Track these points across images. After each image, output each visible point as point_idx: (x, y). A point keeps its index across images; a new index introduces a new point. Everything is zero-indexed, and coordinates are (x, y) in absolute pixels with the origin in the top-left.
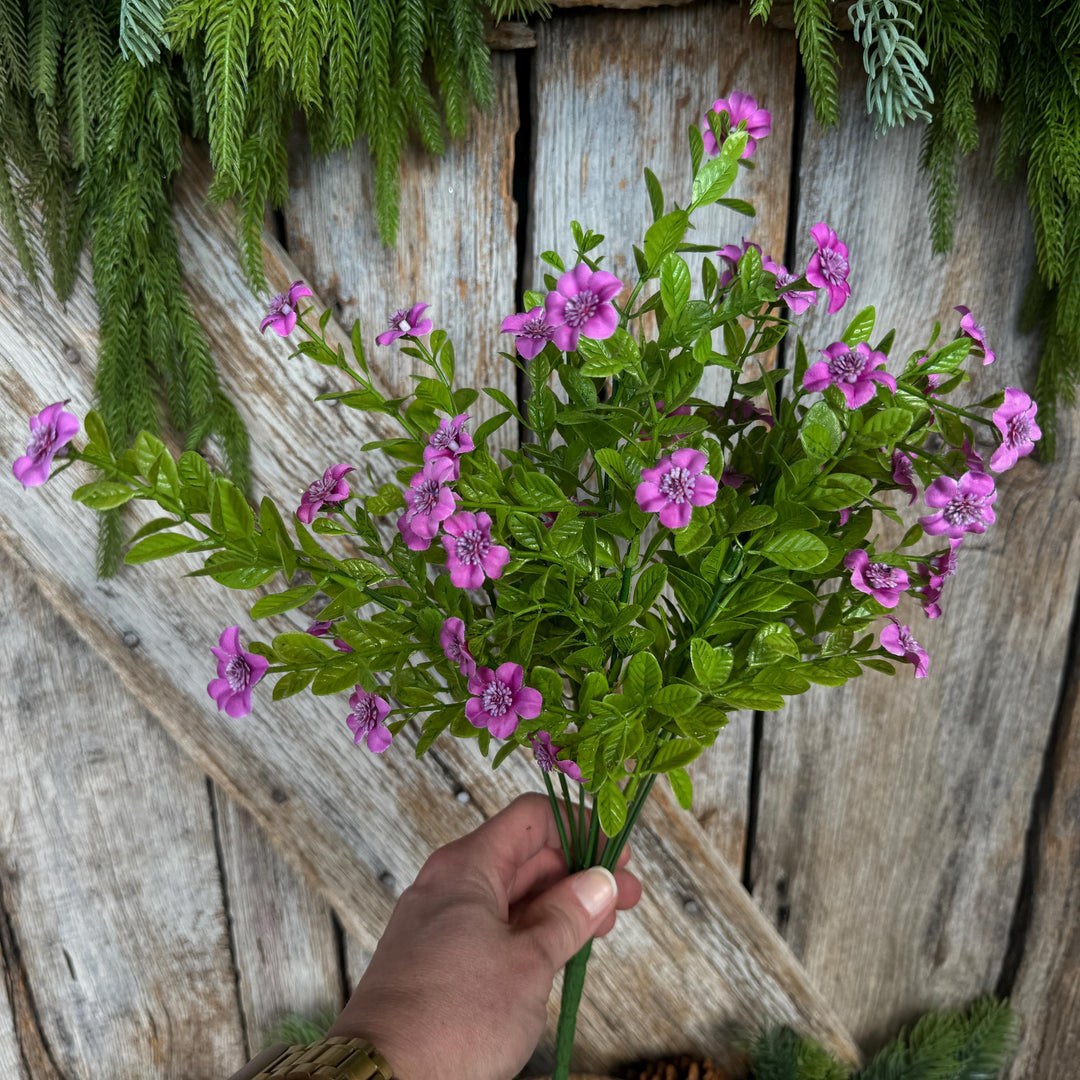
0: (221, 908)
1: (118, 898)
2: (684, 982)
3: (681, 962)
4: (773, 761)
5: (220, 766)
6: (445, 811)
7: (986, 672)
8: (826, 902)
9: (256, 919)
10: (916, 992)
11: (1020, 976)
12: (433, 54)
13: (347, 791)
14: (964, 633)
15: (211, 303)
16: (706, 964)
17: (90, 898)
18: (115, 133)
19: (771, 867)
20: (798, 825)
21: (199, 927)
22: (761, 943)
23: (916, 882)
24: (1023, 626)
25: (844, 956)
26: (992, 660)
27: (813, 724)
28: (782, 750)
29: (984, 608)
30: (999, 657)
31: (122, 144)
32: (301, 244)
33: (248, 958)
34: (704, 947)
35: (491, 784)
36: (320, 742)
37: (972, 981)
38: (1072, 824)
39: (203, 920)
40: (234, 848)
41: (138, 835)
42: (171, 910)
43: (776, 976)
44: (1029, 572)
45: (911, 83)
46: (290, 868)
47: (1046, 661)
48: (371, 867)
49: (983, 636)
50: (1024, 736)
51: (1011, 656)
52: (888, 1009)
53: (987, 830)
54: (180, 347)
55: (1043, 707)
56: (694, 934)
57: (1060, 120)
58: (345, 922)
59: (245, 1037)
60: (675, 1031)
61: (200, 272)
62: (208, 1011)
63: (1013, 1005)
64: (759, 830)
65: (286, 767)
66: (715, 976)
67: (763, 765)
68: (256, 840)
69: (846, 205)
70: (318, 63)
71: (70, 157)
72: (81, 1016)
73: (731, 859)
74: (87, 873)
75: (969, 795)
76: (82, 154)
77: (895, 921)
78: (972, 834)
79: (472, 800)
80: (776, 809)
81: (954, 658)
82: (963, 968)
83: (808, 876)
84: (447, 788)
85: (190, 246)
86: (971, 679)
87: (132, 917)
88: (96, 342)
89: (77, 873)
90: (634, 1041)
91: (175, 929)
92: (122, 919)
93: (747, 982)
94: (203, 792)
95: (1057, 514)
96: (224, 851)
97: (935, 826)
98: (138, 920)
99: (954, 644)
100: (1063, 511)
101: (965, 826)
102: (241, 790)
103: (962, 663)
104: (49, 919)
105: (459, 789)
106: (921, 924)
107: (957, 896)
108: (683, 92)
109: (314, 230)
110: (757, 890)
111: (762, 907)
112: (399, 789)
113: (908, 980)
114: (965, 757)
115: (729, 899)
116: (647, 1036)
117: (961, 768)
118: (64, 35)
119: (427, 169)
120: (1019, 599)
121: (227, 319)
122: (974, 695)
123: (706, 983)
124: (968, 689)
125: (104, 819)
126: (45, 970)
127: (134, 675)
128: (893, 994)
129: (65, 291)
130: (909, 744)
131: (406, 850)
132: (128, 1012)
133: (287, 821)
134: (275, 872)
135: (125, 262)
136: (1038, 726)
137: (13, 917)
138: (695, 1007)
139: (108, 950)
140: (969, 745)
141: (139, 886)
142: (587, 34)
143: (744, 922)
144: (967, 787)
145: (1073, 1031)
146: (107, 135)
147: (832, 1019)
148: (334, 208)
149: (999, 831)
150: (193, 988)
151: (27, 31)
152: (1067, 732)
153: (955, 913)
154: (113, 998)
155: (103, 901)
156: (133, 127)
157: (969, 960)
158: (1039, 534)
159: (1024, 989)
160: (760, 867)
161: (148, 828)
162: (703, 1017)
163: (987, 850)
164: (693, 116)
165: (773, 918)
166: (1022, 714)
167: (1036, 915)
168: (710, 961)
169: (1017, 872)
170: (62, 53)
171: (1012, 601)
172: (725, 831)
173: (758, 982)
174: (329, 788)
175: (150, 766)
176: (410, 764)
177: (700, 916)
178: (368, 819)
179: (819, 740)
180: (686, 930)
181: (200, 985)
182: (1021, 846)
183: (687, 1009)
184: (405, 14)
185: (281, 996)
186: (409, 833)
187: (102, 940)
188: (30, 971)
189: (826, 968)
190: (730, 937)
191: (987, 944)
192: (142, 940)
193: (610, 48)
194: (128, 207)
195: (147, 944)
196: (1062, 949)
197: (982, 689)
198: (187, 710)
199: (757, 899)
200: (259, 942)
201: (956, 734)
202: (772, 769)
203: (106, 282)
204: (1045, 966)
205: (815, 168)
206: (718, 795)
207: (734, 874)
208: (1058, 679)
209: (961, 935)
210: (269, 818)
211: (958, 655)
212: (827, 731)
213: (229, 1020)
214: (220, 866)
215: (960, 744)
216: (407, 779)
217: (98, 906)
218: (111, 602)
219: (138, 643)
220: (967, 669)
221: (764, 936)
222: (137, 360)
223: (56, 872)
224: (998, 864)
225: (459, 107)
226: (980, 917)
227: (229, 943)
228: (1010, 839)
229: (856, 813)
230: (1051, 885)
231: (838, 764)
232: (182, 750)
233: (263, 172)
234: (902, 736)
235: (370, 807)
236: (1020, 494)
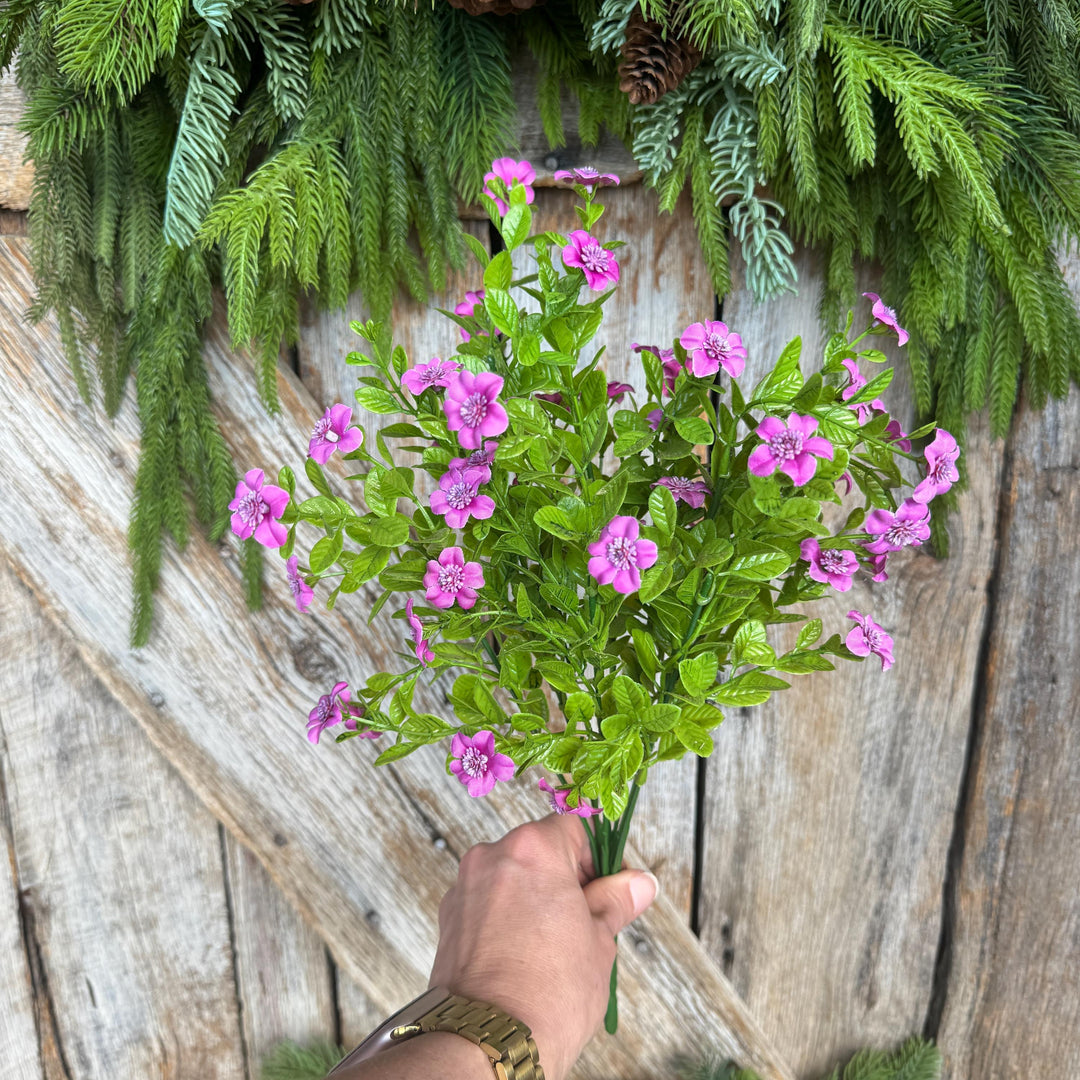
0: (228, 942)
1: (137, 931)
2: (637, 1016)
3: (634, 997)
4: (714, 815)
5: (229, 813)
6: (425, 855)
7: (899, 739)
8: (766, 947)
9: (259, 954)
10: (852, 1033)
11: (944, 1019)
12: (418, 226)
13: (339, 837)
14: (878, 705)
15: (234, 420)
16: (656, 1000)
17: (112, 931)
18: (158, 289)
19: (716, 912)
20: (739, 875)
21: (208, 959)
22: (706, 981)
23: (846, 929)
24: (930, 699)
25: (785, 997)
26: (904, 729)
27: (749, 783)
28: (722, 806)
29: (894, 683)
30: (911, 727)
31: (164, 297)
32: (311, 371)
33: (250, 989)
34: (655, 984)
35: (464, 833)
36: (317, 793)
37: (903, 1023)
38: (982, 877)
39: (212, 953)
40: (241, 888)
41: (157, 874)
42: (184, 943)
43: (719, 1012)
44: (933, 652)
45: (778, 265)
46: (289, 907)
47: (952, 731)
48: (359, 905)
49: (895, 708)
50: (936, 798)
51: (921, 726)
52: (827, 1047)
53: (907, 882)
54: (207, 457)
55: (951, 772)
56: (645, 971)
57: (923, 283)
58: (336, 956)
59: (245, 1064)
60: (630, 1063)
61: (226, 395)
62: (213, 1039)
63: (940, 1046)
64: (704, 878)
65: (287, 814)
66: (665, 1011)
67: (706, 818)
68: (260, 881)
69: (762, 344)
70: (316, 253)
71: (122, 304)
72: (100, 1041)
73: (679, 905)
74: (111, 908)
75: (890, 850)
76: (132, 302)
77: (829, 965)
78: (895, 886)
79: (448, 847)
80: (719, 859)
81: (870, 727)
82: (893, 1011)
83: (750, 922)
84: (426, 835)
85: (218, 374)
86: (886, 745)
87: (148, 949)
88: (138, 450)
89: (101, 908)
90: (594, 1071)
91: (187, 961)
92: (139, 951)
93: (694, 1018)
94: (215, 836)
95: (955, 602)
96: (232, 890)
97: (861, 879)
98: (154, 952)
99: (869, 714)
100: (959, 600)
101: (888, 878)
102: (247, 834)
103: (878, 731)
104: (75, 951)
105: (436, 836)
106: (854, 967)
107: (884, 942)
108: (625, 254)
109: (322, 361)
110: (704, 933)
111: (708, 950)
112: (385, 836)
113: (844, 1021)
114: (885, 816)
115: (675, 940)
116: (605, 1067)
117: (882, 826)
118: (120, 208)
119: (416, 313)
120: (925, 676)
121: (247, 433)
122: (890, 760)
123: (657, 1017)
124: (884, 754)
125: (128, 859)
126: (70, 998)
127: (158, 731)
128: (830, 1033)
129: (113, 408)
130: (834, 803)
131: (391, 891)
132: (141, 1039)
133: (287, 863)
134: (276, 910)
135: (164, 388)
136: (948, 788)
137: (43, 948)
138: (648, 1040)
139: (126, 979)
140: (888, 805)
141: (156, 920)
142: (547, 206)
143: (689, 961)
144: (888, 843)
145: (996, 1072)
146: (153, 289)
147: (772, 1055)
148: (338, 343)
149: (919, 883)
150: (201, 1017)
151: (91, 207)
152: (973, 795)
153: (883, 959)
154: (129, 1025)
155: (123, 934)
156: (174, 283)
157: (899, 1003)
158: (940, 620)
159: (949, 1031)
160: (706, 912)
161: (166, 868)
162: (655, 1050)
163: (909, 900)
164: (633, 274)
165: (719, 960)
166: (934, 778)
167: (955, 961)
168: (661, 998)
169: (936, 921)
170: (119, 223)
171: (919, 678)
172: (674, 879)
173: (704, 1018)
174: (323, 833)
175: (169, 812)
176: (394, 813)
177: (651, 955)
178: (357, 861)
179: (755, 798)
180: (638, 968)
181: (207, 1014)
182: (939, 898)
183: (640, 1042)
184: (393, 199)
185: (279, 1025)
186: (393, 876)
187: (121, 971)
188: (56, 999)
189: (768, 1008)
190: (677, 976)
191: (914, 988)
192: (156, 971)
193: (565, 218)
194: (167, 346)
195: (161, 975)
196: (981, 994)
197: (897, 755)
198: (202, 762)
199: (704, 942)
200: (261, 975)
201: (876, 794)
202: (714, 822)
203: (148, 404)
204: (966, 1009)
205: (736, 313)
206: (667, 845)
207: (683, 919)
208: (963, 747)
209: (890, 979)
210: (271, 859)
211: (874, 724)
212: (761, 789)
213: (232, 1048)
214: (228, 904)
215: (880, 804)
216: (392, 827)
217: (118, 938)
218: (142, 668)
219: (162, 703)
220: (882, 736)
221: (707, 974)
222: (172, 467)
223: (83, 906)
224: (919, 914)
225: (440, 267)
226: (906, 963)
227: (234, 976)
228: (929, 891)
229: (790, 865)
230: (966, 934)
231: (773, 819)
232: (198, 798)
233: (278, 322)
234: (828, 795)
235: (359, 851)
236: (922, 585)
